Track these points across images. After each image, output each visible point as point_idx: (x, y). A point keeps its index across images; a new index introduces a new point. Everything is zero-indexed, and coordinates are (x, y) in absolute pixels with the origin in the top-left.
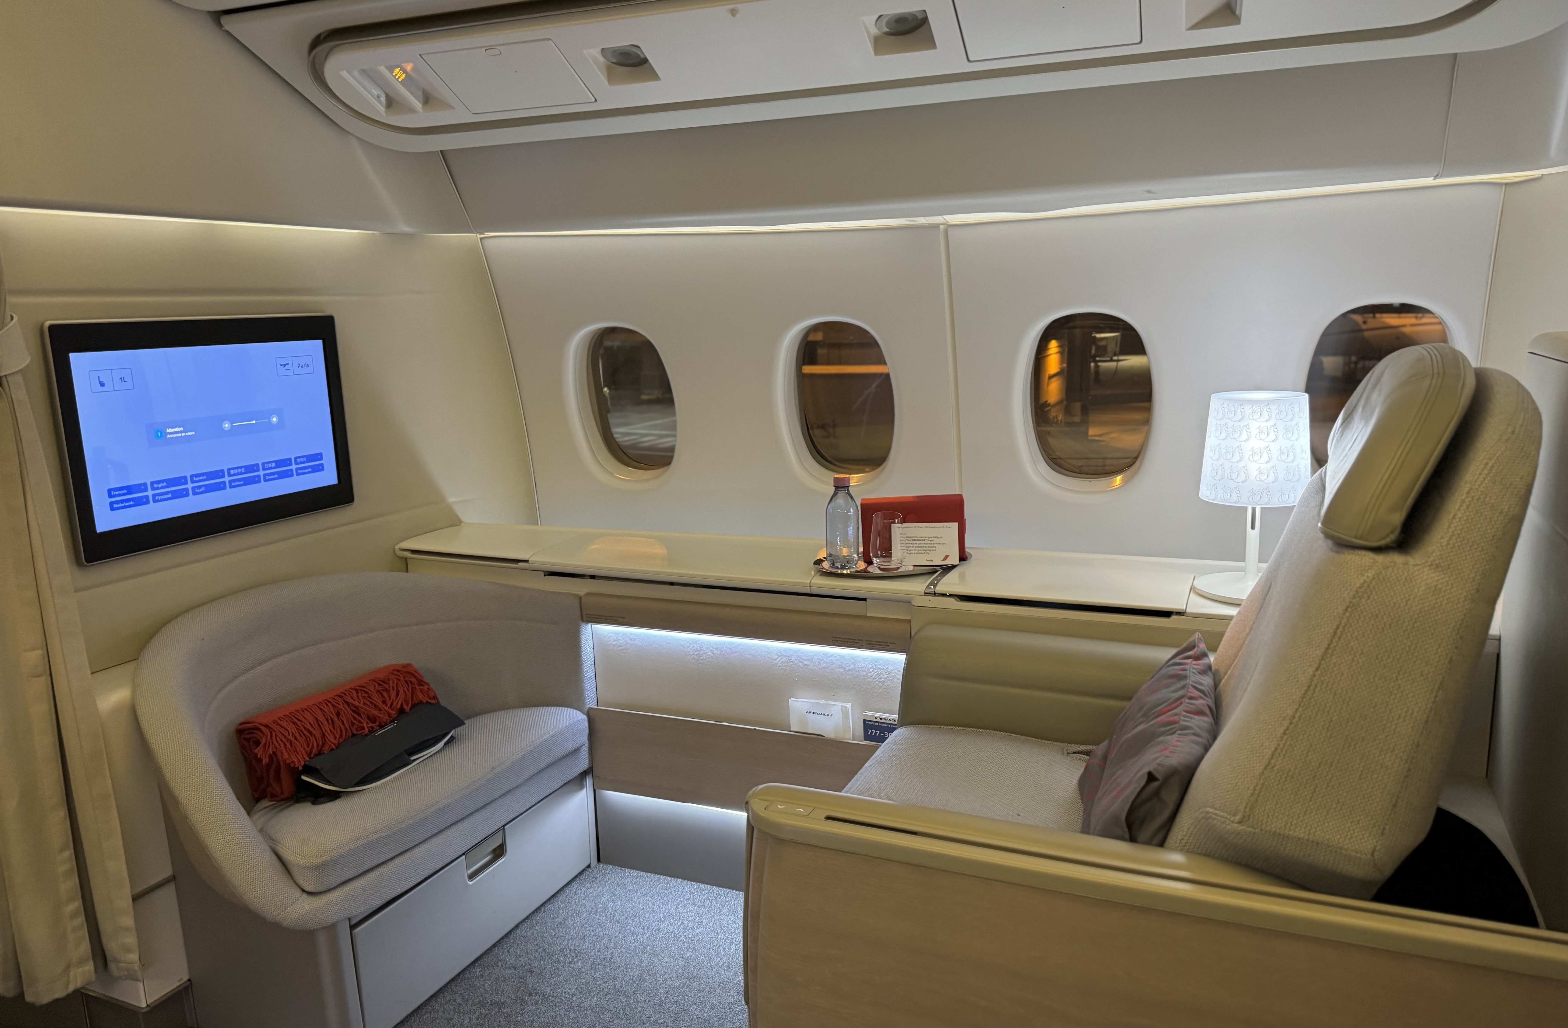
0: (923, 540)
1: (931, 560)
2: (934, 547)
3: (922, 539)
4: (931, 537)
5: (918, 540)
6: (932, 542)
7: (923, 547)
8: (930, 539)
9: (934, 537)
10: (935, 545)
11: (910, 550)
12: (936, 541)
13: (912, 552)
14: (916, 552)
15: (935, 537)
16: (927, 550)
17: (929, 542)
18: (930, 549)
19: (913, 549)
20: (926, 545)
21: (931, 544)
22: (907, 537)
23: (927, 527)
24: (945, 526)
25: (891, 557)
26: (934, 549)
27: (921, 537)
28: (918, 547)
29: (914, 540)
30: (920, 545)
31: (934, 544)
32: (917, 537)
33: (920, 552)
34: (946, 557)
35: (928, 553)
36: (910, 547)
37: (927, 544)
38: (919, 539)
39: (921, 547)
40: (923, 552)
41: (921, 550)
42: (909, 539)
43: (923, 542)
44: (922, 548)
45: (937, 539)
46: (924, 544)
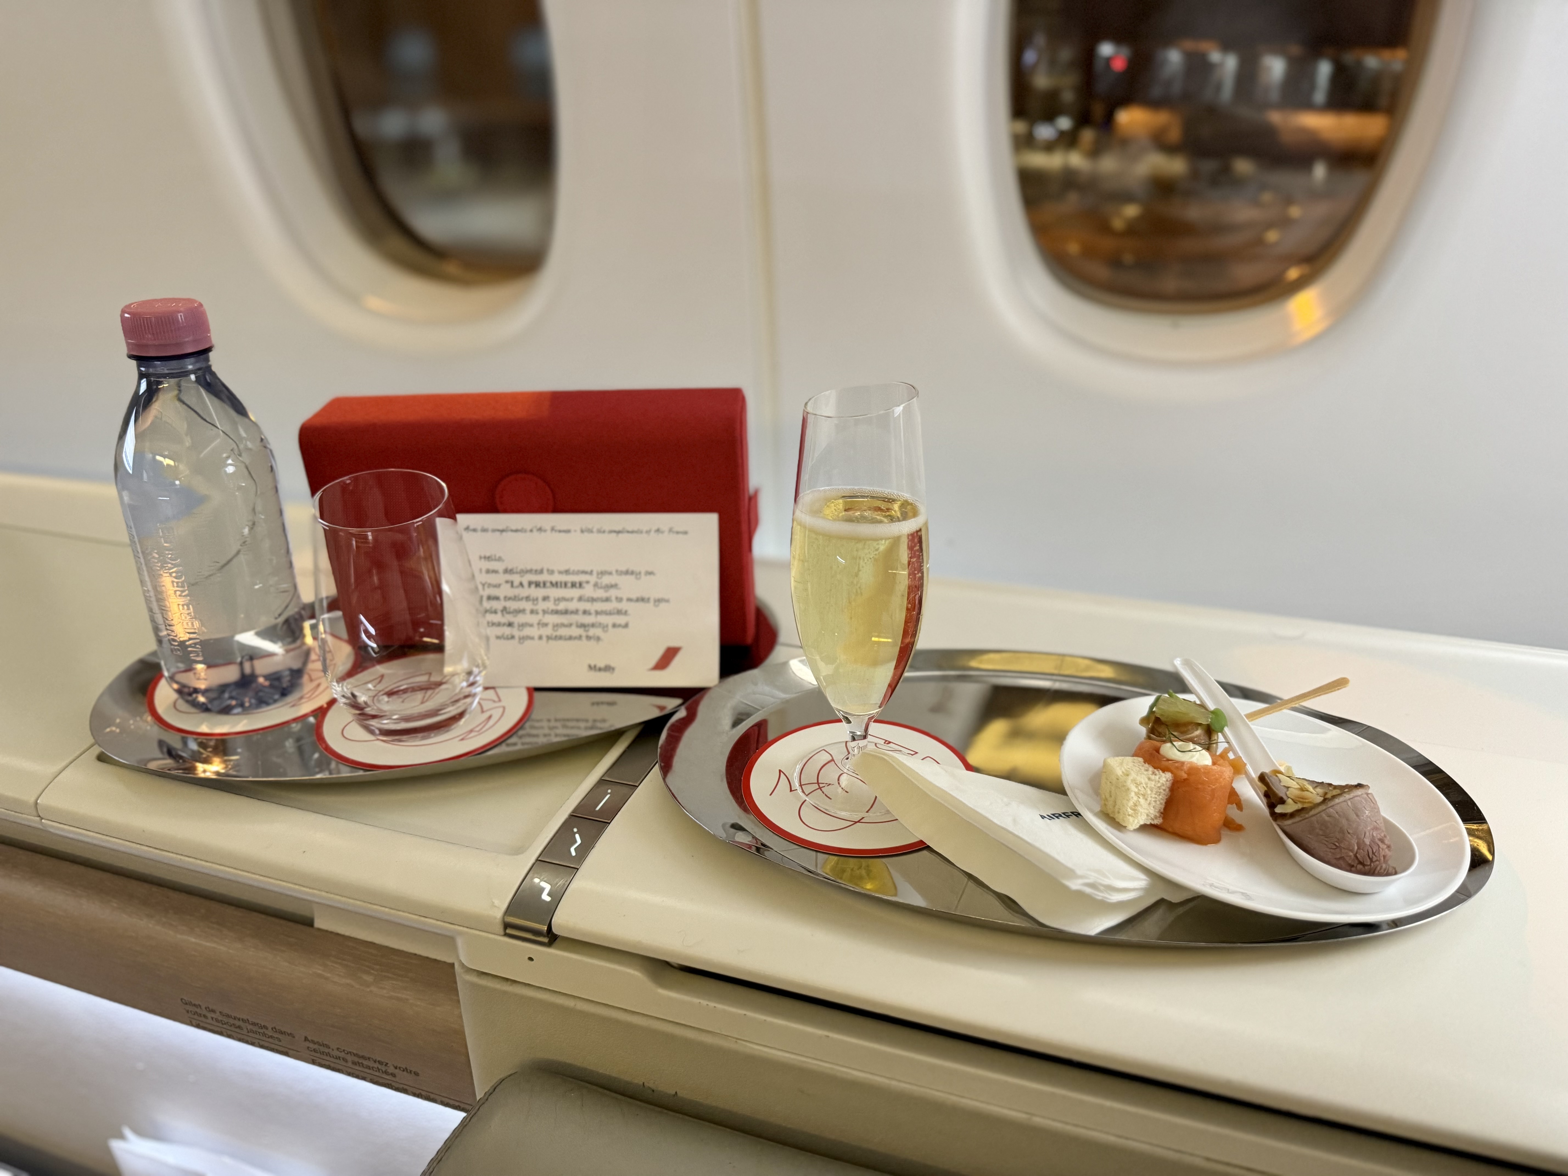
0: (573, 585)
1: (608, 669)
2: (619, 612)
3: (570, 578)
4: (610, 573)
5: (555, 585)
6: (613, 593)
7: (576, 612)
8: (606, 580)
9: (620, 573)
10: (624, 606)
11: (522, 626)
12: (629, 587)
13: (527, 631)
14: (548, 631)
15: (627, 573)
16: (593, 625)
17: (601, 593)
18: (602, 619)
19: (534, 619)
20: (587, 606)
21: (607, 600)
22: (506, 571)
23: (590, 531)
24: (665, 528)
25: (439, 649)
26: (621, 620)
27: (567, 572)
28: (557, 612)
29: (537, 585)
30: (562, 606)
31: (619, 600)
32: (551, 572)
33: (563, 632)
34: (668, 656)
35: (598, 639)
36: (522, 611)
37: (593, 600)
38: (556, 578)
39: (566, 612)
40: (575, 631)
41: (570, 625)
42: (516, 579)
43: (575, 593)
44: (574, 618)
45: (631, 578)
46: (580, 599)
